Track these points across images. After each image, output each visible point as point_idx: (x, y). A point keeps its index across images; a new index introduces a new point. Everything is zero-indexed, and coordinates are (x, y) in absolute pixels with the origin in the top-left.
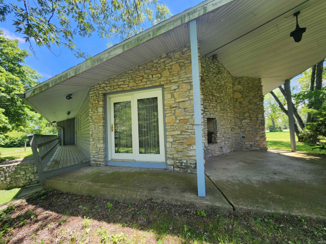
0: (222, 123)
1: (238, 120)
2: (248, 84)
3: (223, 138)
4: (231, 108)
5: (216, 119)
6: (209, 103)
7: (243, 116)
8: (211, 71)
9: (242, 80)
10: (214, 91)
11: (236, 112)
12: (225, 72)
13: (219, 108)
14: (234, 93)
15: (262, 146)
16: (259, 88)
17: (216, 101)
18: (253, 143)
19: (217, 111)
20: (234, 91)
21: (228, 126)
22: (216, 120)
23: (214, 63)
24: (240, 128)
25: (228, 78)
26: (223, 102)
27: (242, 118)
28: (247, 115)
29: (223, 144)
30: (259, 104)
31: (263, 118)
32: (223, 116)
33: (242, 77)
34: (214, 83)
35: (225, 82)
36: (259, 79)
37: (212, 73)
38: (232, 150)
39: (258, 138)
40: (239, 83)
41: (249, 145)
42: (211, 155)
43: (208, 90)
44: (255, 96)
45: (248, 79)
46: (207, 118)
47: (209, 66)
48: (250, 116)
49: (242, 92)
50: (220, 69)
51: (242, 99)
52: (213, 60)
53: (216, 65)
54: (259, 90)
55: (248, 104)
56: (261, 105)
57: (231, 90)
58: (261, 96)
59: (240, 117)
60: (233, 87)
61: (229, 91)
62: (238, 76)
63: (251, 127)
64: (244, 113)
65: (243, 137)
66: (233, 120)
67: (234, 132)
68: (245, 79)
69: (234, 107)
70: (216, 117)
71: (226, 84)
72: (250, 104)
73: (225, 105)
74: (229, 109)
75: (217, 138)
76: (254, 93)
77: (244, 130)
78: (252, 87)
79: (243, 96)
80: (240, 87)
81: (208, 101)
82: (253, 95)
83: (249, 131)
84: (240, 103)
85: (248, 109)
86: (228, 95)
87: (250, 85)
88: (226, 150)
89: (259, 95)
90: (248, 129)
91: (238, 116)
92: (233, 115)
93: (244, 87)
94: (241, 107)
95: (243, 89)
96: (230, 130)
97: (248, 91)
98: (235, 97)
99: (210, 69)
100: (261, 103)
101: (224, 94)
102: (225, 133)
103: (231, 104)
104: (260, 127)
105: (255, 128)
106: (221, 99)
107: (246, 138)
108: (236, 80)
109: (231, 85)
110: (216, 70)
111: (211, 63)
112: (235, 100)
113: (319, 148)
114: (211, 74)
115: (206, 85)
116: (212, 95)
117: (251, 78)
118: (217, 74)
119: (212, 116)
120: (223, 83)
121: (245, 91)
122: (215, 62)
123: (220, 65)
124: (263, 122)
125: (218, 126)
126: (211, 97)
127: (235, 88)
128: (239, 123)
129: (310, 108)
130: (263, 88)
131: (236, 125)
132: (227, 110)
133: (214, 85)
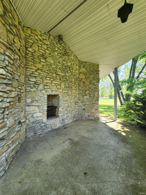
0: (65, 99)
1: (81, 96)
2: (90, 68)
3: (66, 112)
4: (76, 86)
5: (59, 95)
6: (52, 81)
7: (85, 93)
8: (56, 51)
9: (86, 64)
10: (58, 70)
11: (79, 90)
12: (72, 55)
13: (63, 86)
14: (79, 74)
15: (96, 117)
16: (97, 72)
17: (60, 80)
18: (90, 114)
19: (60, 89)
20: (80, 73)
21: (72, 101)
22: (59, 97)
23: (60, 44)
24: (82, 102)
25: (75, 61)
26: (68, 81)
27: (84, 94)
28: (87, 92)
29: (65, 117)
30: (96, 85)
31: (98, 96)
32: (67, 93)
33: (86, 62)
34: (59, 63)
35: (72, 64)
36: (98, 65)
37: (58, 54)
38: (74, 120)
39: (93, 111)
40: (84, 67)
41: (88, 116)
42: (49, 129)
43: (51, 68)
44: (94, 78)
45: (90, 65)
46: (47, 95)
47: (55, 46)
48: (89, 94)
49: (85, 74)
50: (67, 51)
51: (85, 80)
52: (59, 41)
53: (63, 47)
54: (97, 74)
55: (89, 84)
56: (98, 85)
57: (77, 72)
58: (98, 79)
59: (83, 93)
60: (79, 69)
61: (76, 72)
62: (83, 60)
63: (90, 102)
64: (86, 91)
65: (84, 109)
66: (77, 96)
67: (77, 105)
68: (88, 63)
69: (79, 86)
70: (59, 94)
71: (73, 65)
72: (90, 84)
73: (70, 84)
74: (74, 87)
75: (59, 113)
76: (93, 75)
77: (85, 104)
78: (92, 71)
79: (86, 77)
80: (84, 70)
81: (51, 78)
82: (93, 77)
83: (88, 105)
84: (84, 82)
85: (89, 88)
86: (73, 75)
87: (92, 69)
88: (68, 121)
89: (97, 77)
90: (87, 103)
91: (82, 93)
92: (78, 92)
93: (87, 70)
94: (84, 86)
95: (86, 72)
96: (73, 104)
97: (89, 74)
98: (80, 77)
99: (55, 48)
100: (98, 84)
101: (70, 74)
102: (68, 107)
103: (77, 83)
104: (96, 102)
105: (92, 103)
106: (66, 78)
107: (85, 110)
108: (82, 64)
109: (77, 67)
110: (63, 51)
111: (57, 43)
112: (80, 79)
113: (131, 120)
114: (56, 54)
115: (47, 63)
116: (55, 73)
117: (93, 63)
118: (64, 55)
119: (54, 93)
120: (69, 64)
121: (87, 73)
122: (62, 43)
123: (67, 48)
124: (98, 98)
125: (60, 102)
126: (54, 75)
127: (81, 71)
128: (82, 99)
129: (127, 90)
130: (100, 72)
131: (79, 100)
132: (71, 88)
133: (59, 64)
